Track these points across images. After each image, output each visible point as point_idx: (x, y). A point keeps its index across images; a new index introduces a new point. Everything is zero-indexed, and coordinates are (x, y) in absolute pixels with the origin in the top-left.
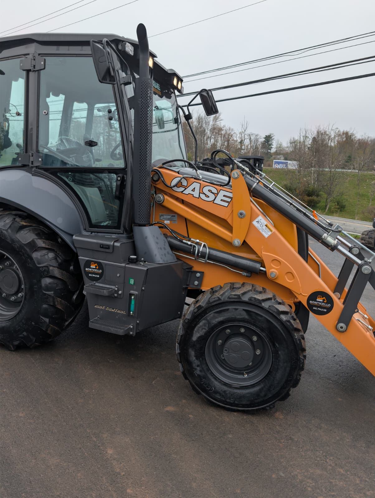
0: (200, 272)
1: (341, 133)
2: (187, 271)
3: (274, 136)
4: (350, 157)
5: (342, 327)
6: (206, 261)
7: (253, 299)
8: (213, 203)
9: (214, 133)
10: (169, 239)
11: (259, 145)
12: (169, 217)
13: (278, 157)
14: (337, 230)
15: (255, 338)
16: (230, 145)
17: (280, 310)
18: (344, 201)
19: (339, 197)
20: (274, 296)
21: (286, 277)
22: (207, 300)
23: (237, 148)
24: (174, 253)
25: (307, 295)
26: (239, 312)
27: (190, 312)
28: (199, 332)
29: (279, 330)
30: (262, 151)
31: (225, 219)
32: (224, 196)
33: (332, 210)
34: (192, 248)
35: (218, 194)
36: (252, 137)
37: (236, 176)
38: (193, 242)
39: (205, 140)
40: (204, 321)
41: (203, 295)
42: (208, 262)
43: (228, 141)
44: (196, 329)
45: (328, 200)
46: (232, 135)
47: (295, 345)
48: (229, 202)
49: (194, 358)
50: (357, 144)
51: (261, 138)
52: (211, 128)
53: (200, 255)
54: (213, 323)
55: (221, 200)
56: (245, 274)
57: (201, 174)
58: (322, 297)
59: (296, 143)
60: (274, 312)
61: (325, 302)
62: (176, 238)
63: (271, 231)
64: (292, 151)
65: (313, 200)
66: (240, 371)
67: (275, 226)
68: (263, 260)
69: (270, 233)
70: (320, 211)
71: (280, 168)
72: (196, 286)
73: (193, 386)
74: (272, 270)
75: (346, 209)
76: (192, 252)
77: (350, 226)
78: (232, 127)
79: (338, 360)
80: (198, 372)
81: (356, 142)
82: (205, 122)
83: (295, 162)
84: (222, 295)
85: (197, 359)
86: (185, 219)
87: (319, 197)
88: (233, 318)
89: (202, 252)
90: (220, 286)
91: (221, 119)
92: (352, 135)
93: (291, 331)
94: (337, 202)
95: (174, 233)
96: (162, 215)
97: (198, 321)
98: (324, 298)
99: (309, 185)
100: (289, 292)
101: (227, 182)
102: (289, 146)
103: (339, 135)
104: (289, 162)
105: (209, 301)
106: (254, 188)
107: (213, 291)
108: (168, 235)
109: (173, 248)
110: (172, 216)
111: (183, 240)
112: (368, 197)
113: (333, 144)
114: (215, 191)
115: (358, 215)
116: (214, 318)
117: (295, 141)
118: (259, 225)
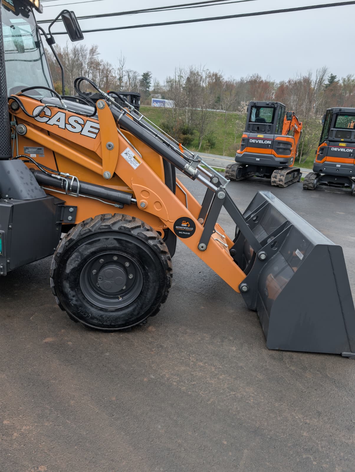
0: (73, 207)
1: (212, 74)
2: (59, 206)
3: (152, 74)
4: (218, 98)
5: (202, 247)
6: (78, 195)
7: (123, 228)
8: (81, 134)
9: (92, 68)
10: (36, 174)
11: (138, 83)
12: (35, 150)
13: (156, 95)
14: (197, 160)
15: (127, 264)
16: (109, 81)
17: (148, 236)
18: (214, 139)
19: (210, 135)
20: (143, 224)
21: (154, 206)
22: (78, 233)
23: (117, 85)
24: (44, 189)
25: (174, 221)
26: (111, 241)
27: (62, 246)
28: (72, 265)
29: (147, 254)
30: (141, 89)
31: (94, 151)
32: (91, 127)
33: (204, 147)
34: (63, 182)
35: (84, 125)
36: (130, 74)
37: (102, 106)
38: (62, 176)
39: (83, 74)
40: (76, 254)
41: (74, 229)
42: (80, 196)
43: (107, 77)
44: (68, 262)
45: (200, 138)
46: (110, 70)
47: (162, 266)
48: (96, 134)
49: (69, 290)
50: (225, 86)
51: (139, 76)
52: (89, 62)
53: (71, 189)
54: (85, 254)
55: (89, 131)
56: (118, 206)
57: (66, 103)
58: (186, 222)
59: (172, 83)
60: (143, 238)
61: (189, 226)
62: (44, 173)
63: (139, 162)
64: (169, 90)
65: (188, 138)
66: (115, 296)
67: (143, 158)
68: (133, 192)
69: (138, 165)
70: (194, 148)
71: (158, 106)
72: (70, 221)
73: (70, 316)
74: (142, 201)
75: (215, 146)
76: (62, 187)
77: (219, 162)
78: (110, 62)
79: (203, 275)
80: (74, 302)
81: (224, 84)
82: (82, 55)
83: (171, 101)
84: (92, 227)
85: (72, 290)
86: (52, 153)
87: (193, 135)
88: (105, 247)
89: (73, 186)
90: (92, 218)
91: (98, 53)
92: (221, 77)
93: (158, 254)
94: (208, 140)
95: (41, 167)
96: (27, 148)
97: (70, 254)
98: (188, 223)
99: (184, 123)
100: (158, 220)
101: (93, 113)
102: (166, 85)
103: (210, 76)
104: (166, 101)
105: (80, 233)
106: (120, 119)
107: (84, 224)
108: (36, 169)
109: (41, 182)
110: (39, 149)
111: (52, 174)
112: (233, 135)
113: (204, 86)
114: (81, 122)
115: (226, 151)
116: (86, 249)
117: (171, 80)
118: (127, 157)
